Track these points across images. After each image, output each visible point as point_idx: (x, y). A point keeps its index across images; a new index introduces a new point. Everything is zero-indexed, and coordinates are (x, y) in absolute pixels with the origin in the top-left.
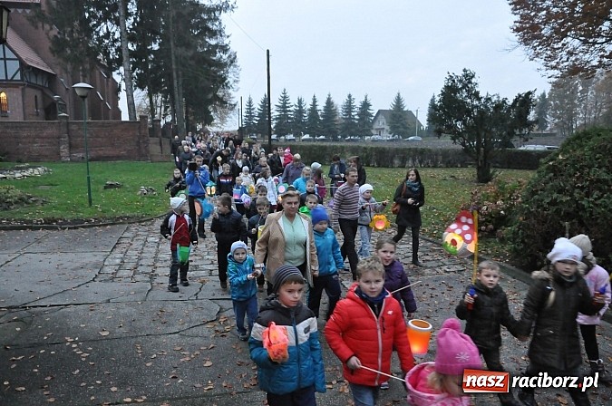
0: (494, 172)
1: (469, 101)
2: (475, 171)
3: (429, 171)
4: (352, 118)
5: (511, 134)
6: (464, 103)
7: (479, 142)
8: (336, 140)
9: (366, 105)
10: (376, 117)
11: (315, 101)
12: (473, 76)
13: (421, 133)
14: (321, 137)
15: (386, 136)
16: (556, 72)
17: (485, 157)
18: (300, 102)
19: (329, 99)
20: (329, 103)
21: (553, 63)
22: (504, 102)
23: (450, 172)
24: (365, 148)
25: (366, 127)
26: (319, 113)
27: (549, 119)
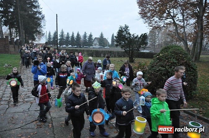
0: (135, 59)
1: (127, 35)
2: (128, 58)
3: (113, 58)
4: (86, 40)
5: (140, 47)
6: (125, 36)
7: (130, 49)
8: (80, 47)
9: (91, 36)
10: (94, 40)
11: (73, 34)
12: (128, 27)
13: (109, 46)
14: (75, 46)
15: (98, 46)
16: (152, 28)
17: (132, 54)
18: (68, 34)
19: (78, 33)
20: (78, 35)
21: (151, 25)
22: (137, 36)
23: (120, 59)
24: (91, 50)
25: (91, 43)
26: (75, 38)
27: (149, 42)
